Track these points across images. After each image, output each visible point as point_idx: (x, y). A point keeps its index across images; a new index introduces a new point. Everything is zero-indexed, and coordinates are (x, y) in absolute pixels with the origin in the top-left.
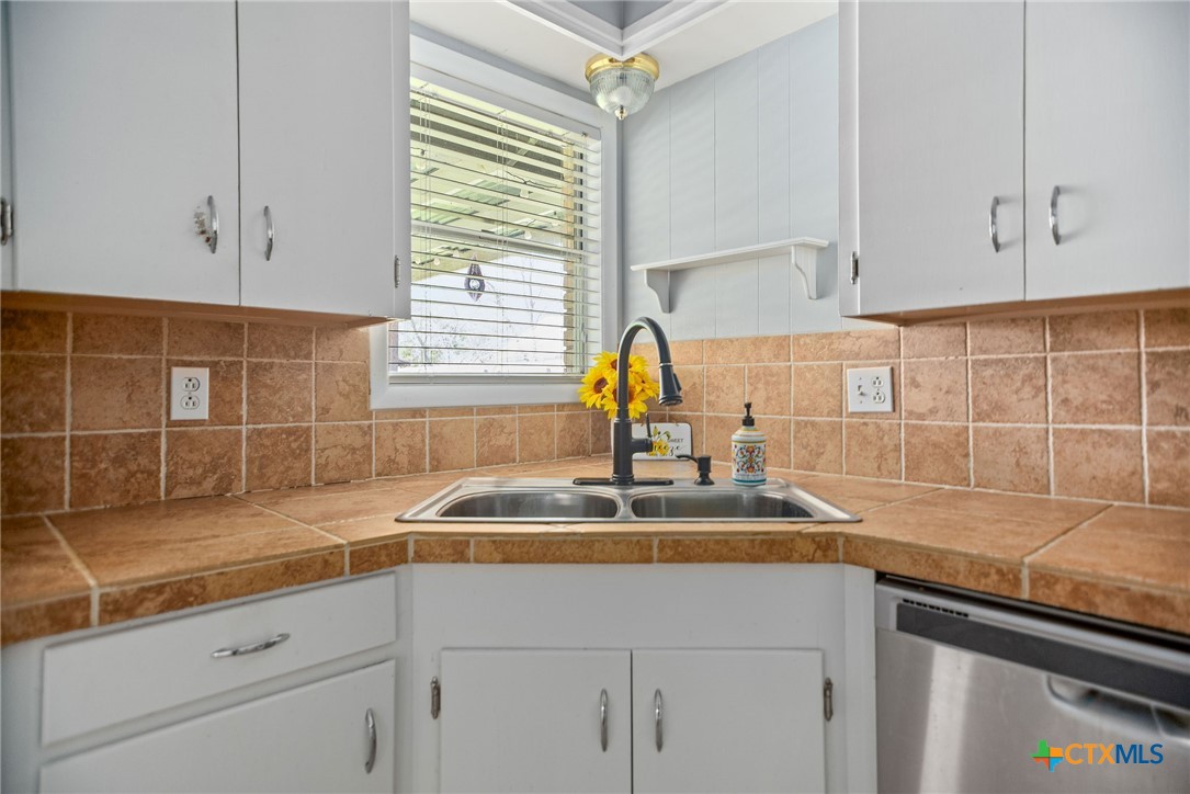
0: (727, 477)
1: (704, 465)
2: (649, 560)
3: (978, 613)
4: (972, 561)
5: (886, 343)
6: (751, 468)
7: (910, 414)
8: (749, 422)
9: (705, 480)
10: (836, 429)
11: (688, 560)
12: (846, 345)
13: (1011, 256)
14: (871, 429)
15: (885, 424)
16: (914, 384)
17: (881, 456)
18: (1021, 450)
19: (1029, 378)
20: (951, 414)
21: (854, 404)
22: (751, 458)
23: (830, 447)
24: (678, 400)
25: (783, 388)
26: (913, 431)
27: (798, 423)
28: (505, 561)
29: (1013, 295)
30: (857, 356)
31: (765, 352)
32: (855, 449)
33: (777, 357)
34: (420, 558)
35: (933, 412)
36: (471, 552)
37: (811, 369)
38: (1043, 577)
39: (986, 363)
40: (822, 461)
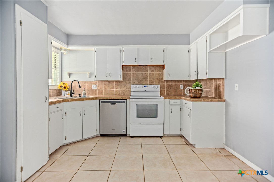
0: (82, 96)
1: (80, 95)
2: (84, 100)
3: (106, 101)
4: (106, 97)
5: (96, 83)
6: (85, 95)
7: (98, 89)
8: (84, 90)
9: (80, 96)
10: (91, 91)
11: (87, 100)
12: (92, 83)
13: (107, 77)
14: (95, 91)
15: (96, 90)
16: (99, 86)
17: (96, 93)
18: (107, 92)
19: (108, 86)
20: (102, 89)
21: (93, 88)
22: (85, 94)
23: (91, 93)
24: (80, 88)
25: (85, 87)
26: (99, 91)
27: (87, 91)
28: (73, 101)
29: (107, 80)
30: (93, 84)
31: (83, 83)
32: (93, 93)
33: (85, 84)
34: (65, 101)
35: (100, 89)
36: (69, 101)
37: (88, 85)
38: (110, 98)
39: (105, 85)
40: (90, 94)
